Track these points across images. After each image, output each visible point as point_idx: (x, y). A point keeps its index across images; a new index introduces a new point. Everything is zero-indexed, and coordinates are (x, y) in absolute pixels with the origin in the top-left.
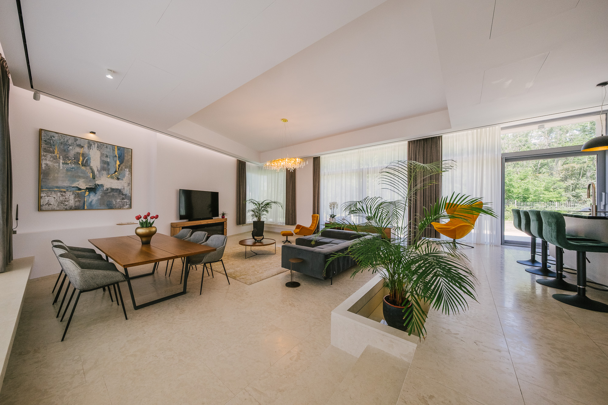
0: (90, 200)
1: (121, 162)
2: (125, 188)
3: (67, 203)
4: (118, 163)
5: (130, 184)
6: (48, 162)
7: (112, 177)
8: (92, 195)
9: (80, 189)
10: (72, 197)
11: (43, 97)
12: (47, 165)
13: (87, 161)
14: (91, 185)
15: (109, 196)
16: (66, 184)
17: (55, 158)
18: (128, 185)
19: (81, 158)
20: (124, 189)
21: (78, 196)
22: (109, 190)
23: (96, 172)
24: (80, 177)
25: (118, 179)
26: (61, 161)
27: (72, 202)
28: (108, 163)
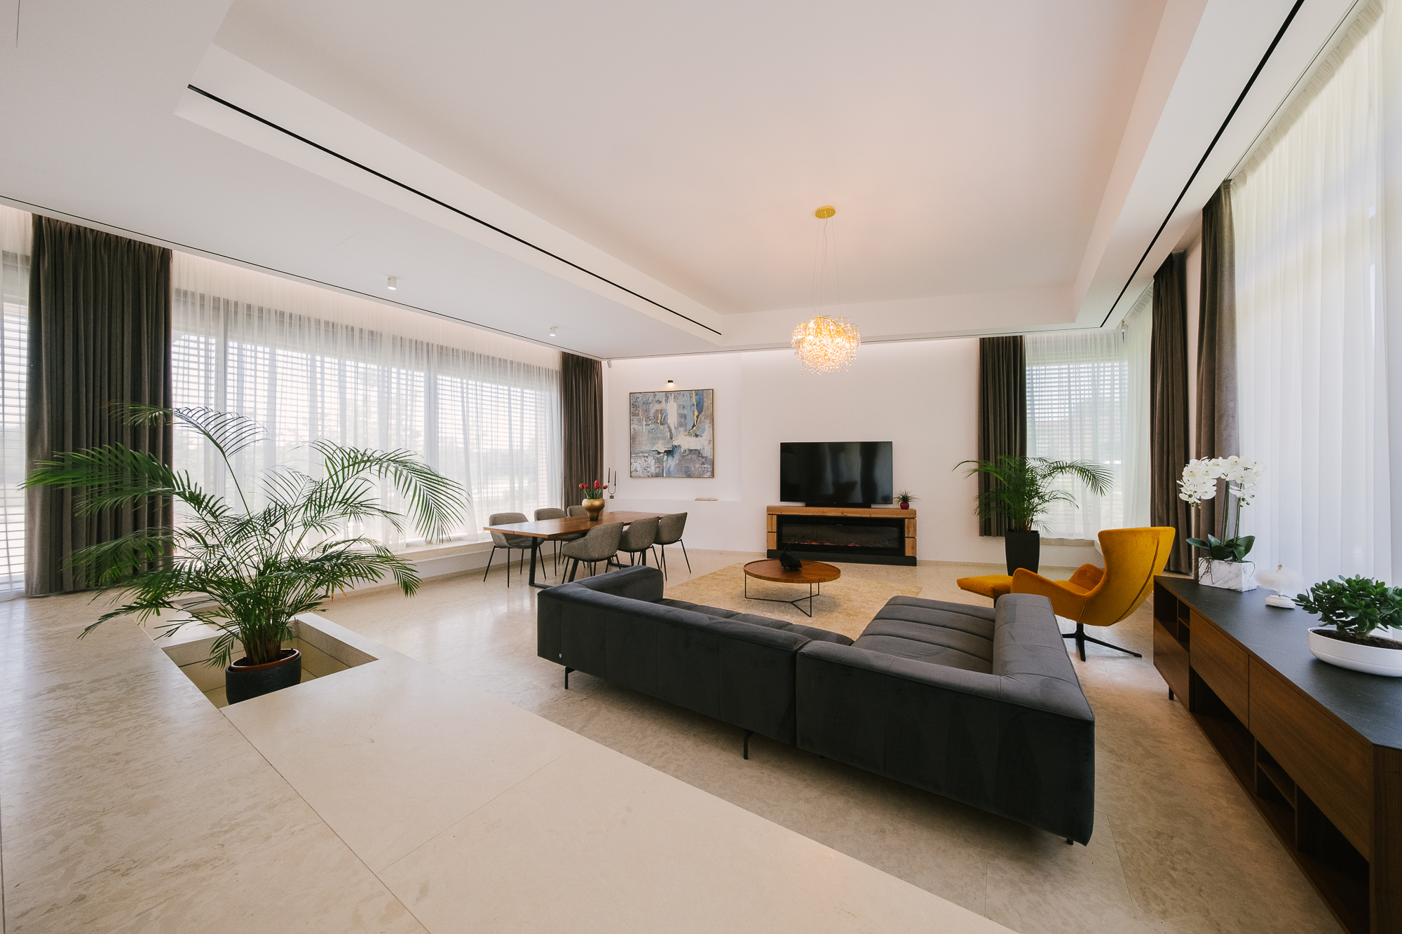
0: (668, 466)
1: (700, 412)
2: (706, 447)
3: (649, 470)
4: (696, 413)
5: (712, 441)
6: (636, 426)
7: (689, 434)
8: (670, 458)
9: (659, 453)
10: (653, 462)
11: (613, 362)
12: (634, 429)
13: (664, 419)
14: (669, 447)
15: (687, 459)
16: (648, 448)
17: (639, 421)
18: (710, 443)
19: (660, 416)
20: (704, 449)
21: (659, 461)
22: (687, 452)
23: (673, 431)
24: (658, 438)
25: (697, 436)
26: (644, 423)
27: (653, 469)
28: (684, 416)
